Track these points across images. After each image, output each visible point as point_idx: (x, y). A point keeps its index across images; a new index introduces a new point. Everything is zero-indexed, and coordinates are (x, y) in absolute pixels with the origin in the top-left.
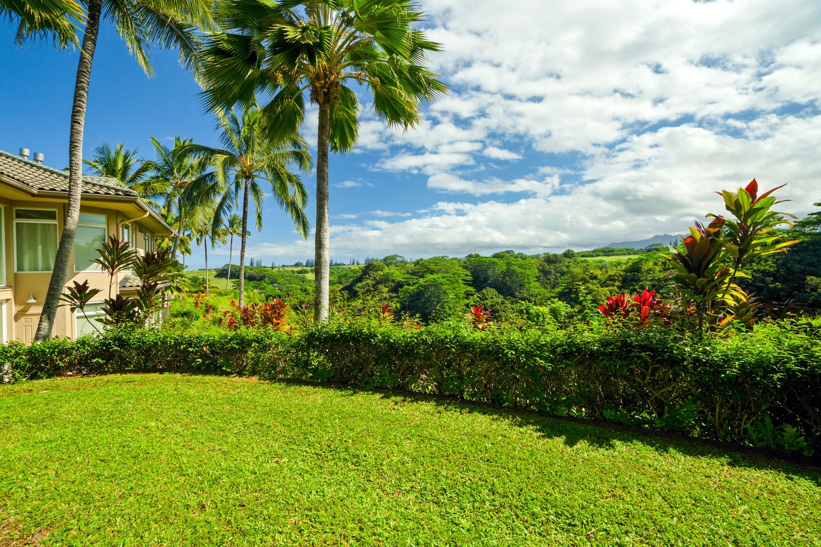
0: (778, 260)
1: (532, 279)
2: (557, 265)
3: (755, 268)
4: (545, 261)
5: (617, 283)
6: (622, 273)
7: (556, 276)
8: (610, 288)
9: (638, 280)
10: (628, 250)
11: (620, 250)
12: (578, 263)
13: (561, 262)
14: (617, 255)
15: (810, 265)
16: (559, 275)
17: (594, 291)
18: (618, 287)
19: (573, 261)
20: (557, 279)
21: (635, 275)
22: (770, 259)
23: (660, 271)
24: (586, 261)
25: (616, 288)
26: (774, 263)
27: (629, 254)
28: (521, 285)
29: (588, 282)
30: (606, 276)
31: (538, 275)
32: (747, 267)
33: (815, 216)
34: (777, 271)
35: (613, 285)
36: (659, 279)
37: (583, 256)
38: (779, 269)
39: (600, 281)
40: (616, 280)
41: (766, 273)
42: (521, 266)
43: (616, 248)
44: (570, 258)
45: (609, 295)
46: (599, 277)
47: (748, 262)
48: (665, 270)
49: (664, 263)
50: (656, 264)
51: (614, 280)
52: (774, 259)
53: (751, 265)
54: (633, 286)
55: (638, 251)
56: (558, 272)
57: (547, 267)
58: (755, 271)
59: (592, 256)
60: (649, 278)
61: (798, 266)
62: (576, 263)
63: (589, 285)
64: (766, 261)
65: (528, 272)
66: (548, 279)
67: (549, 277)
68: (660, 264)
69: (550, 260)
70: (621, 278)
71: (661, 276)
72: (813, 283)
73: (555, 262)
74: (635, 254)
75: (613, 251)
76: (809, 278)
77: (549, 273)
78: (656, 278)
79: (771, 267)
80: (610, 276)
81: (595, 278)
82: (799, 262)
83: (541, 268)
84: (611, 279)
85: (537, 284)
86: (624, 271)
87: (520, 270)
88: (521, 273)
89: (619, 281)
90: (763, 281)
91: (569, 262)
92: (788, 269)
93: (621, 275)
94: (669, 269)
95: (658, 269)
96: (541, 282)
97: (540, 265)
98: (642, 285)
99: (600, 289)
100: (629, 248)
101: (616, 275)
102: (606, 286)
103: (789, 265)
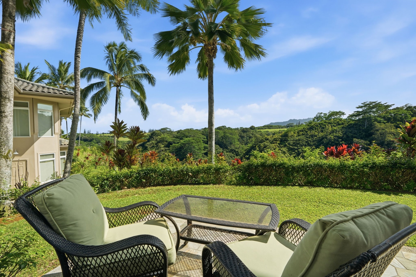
0: (343, 131)
1: (236, 140)
2: (247, 133)
3: (335, 135)
4: (242, 131)
5: (278, 142)
7: (247, 139)
8: (275, 144)
9: (287, 141)
10: (278, 126)
11: (275, 126)
12: (257, 132)
13: (249, 132)
14: (274, 128)
15: (354, 134)
16: (248, 138)
17: (268, 146)
18: (278, 144)
19: (255, 131)
20: (247, 140)
21: (286, 138)
23: (297, 136)
24: (260, 131)
26: (342, 133)
27: (279, 128)
28: (231, 143)
29: (264, 142)
30: (273, 139)
31: (239, 138)
32: (332, 135)
33: (356, 113)
34: (343, 136)
35: (276, 143)
36: (296, 140)
37: (259, 129)
38: (343, 135)
39: (270, 141)
40: (277, 140)
41: (339, 137)
42: (231, 134)
43: (274, 125)
44: (253, 130)
45: (275, 147)
46: (270, 139)
47: (332, 132)
48: (299, 136)
49: (298, 132)
50: (294, 133)
51: (277, 141)
52: (341, 131)
53: (333, 134)
54: (285, 143)
55: (283, 126)
56: (248, 137)
57: (243, 134)
58: (334, 136)
59: (263, 129)
60: (292, 140)
61: (350, 134)
62: (256, 132)
63: (265, 143)
64: (339, 132)
65: (234, 137)
66: (243, 140)
67: (243, 139)
68: (296, 133)
69: (244, 130)
70: (280, 140)
71: (297, 139)
72: (356, 141)
73: (246, 132)
74: (282, 128)
75: (272, 127)
76: (354, 139)
77: (244, 137)
78: (295, 140)
79: (341, 134)
80: (275, 138)
81: (268, 139)
82: (351, 132)
83: (240, 134)
84: (275, 140)
85: (238, 143)
86: (281, 136)
87: (230, 136)
88: (231, 137)
90: (338, 141)
91: (253, 132)
92: (347, 135)
93: (279, 138)
94: (300, 135)
95: (295, 135)
96: (240, 142)
97: (239, 133)
98: (289, 143)
99: (271, 145)
100: (279, 125)
101: (277, 138)
102: (274, 143)
103: (347, 134)
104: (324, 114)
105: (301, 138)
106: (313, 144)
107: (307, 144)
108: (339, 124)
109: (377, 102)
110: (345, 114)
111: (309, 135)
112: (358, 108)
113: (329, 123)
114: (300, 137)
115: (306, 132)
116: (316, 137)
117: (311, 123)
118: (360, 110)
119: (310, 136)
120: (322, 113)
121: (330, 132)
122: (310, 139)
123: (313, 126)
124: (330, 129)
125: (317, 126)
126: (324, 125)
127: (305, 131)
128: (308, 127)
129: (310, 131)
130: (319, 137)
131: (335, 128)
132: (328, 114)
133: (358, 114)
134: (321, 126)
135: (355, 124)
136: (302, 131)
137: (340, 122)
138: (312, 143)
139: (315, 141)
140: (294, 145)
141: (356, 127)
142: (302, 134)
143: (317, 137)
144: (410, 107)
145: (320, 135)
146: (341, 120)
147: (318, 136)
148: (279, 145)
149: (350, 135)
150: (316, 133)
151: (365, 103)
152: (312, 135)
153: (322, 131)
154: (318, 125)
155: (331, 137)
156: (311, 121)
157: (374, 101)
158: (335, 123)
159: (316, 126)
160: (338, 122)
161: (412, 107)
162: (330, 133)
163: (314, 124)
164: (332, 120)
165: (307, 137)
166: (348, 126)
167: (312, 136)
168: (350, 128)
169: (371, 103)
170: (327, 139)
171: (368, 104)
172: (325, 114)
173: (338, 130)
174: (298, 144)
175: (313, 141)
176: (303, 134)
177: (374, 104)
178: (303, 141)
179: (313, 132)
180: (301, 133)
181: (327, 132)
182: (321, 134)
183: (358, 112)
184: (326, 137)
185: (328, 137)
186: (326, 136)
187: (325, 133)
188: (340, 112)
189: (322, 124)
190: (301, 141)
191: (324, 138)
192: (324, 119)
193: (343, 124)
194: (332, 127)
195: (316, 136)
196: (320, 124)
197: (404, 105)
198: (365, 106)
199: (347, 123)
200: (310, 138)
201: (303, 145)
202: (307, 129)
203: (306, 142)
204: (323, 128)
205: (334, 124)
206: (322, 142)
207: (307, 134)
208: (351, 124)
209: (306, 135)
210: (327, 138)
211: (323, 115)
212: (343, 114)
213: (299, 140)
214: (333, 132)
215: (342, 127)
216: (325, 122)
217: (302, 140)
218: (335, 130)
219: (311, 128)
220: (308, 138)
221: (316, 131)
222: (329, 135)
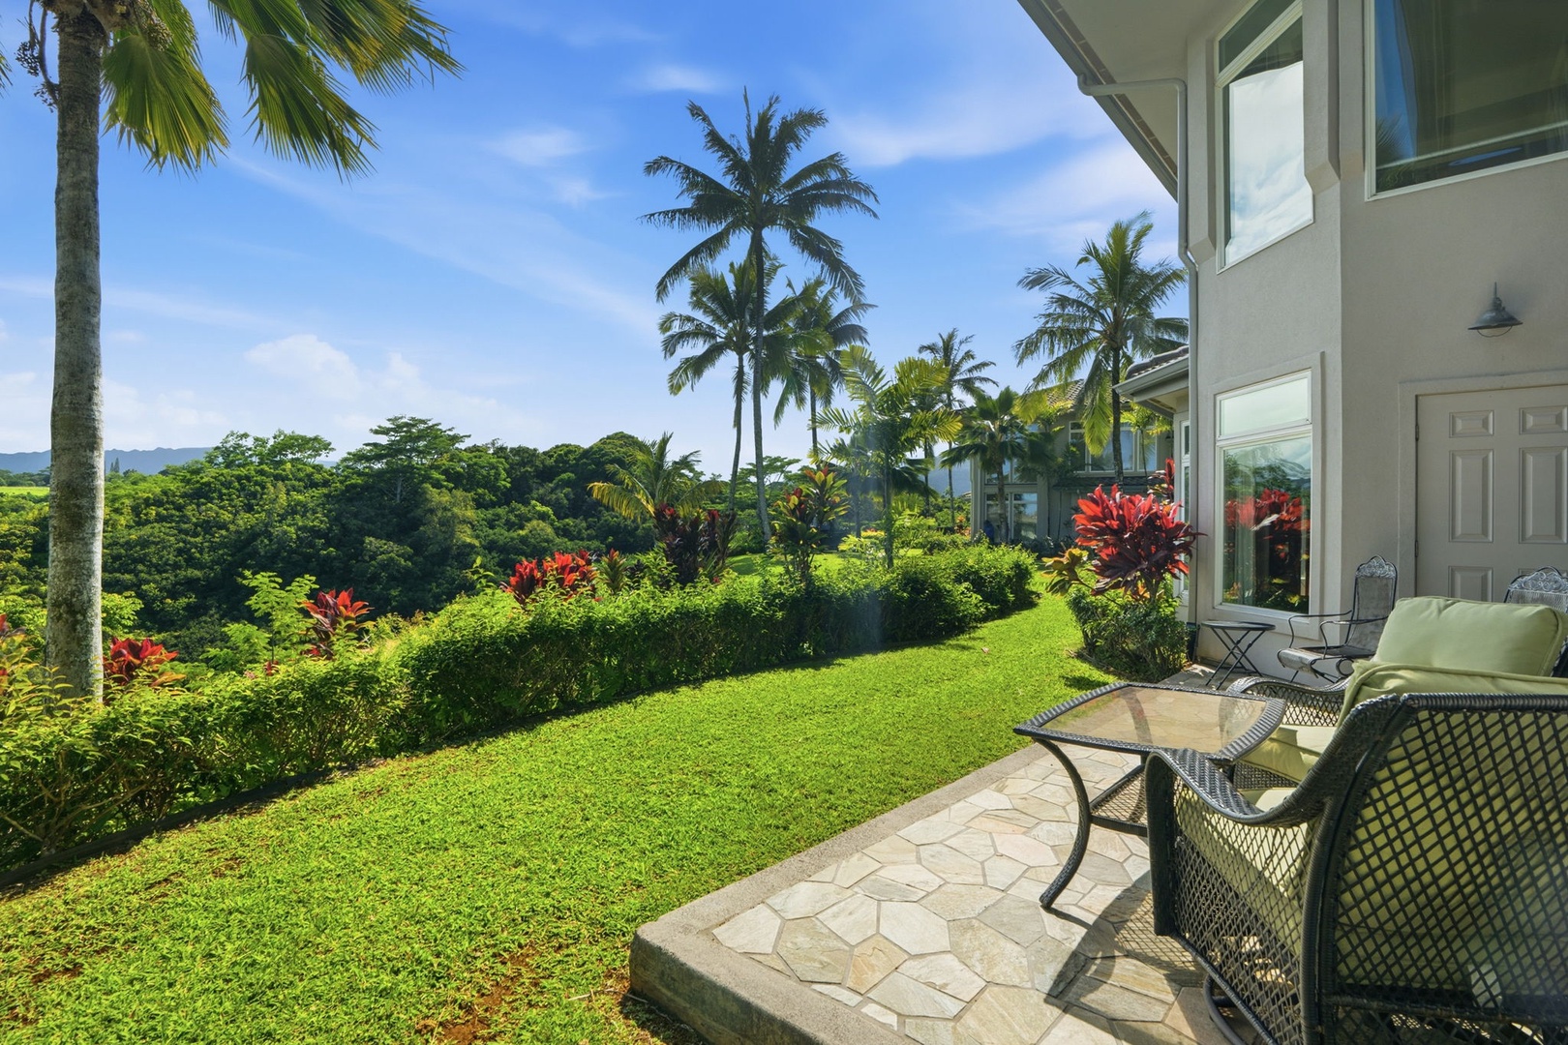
0: (330, 511)
3: (300, 524)
5: (20, 554)
6: (32, 529)
15: (367, 520)
18: (21, 561)
22: (319, 509)
23: (129, 527)
25: (16, 564)
26: (325, 515)
32: (288, 522)
33: (368, 448)
34: (330, 529)
36: (127, 543)
38: (331, 526)
41: (315, 532)
47: (289, 514)
48: (140, 524)
49: (136, 510)
50: (117, 510)
51: (13, 547)
52: (324, 509)
53: (294, 519)
58: (299, 529)
61: (355, 522)
64: (314, 512)
68: (127, 511)
70: (29, 542)
71: (133, 537)
72: (373, 548)
76: (368, 540)
78: (122, 540)
79: (322, 522)
82: (356, 515)
86: (34, 524)
89: (26, 547)
90: (311, 545)
92: (343, 525)
93: (27, 534)
94: (147, 522)
95: (123, 522)
101: (13, 534)
103: (344, 521)
104: (256, 439)
105: (151, 535)
106: (212, 561)
107: (186, 560)
108: (314, 485)
109: (430, 423)
110: (333, 449)
111: (194, 520)
112: (376, 432)
113: (278, 477)
114: (147, 530)
115: (179, 508)
116: (224, 532)
117: (197, 472)
118: (383, 440)
119: (196, 525)
120: (245, 436)
121: (282, 512)
122: (199, 539)
123: (208, 484)
124: (283, 499)
125: (228, 485)
126: (256, 483)
127: (173, 503)
128: (188, 489)
129: (198, 505)
130: (237, 532)
131: (301, 497)
132: (271, 442)
133: (378, 453)
134: (243, 488)
135: (366, 488)
136: (158, 503)
137: (317, 477)
138: (206, 556)
139: (222, 545)
140: (117, 565)
141: (371, 499)
142: (158, 514)
143: (228, 530)
144: (502, 449)
145: (241, 522)
146: (319, 468)
147: (232, 527)
148: (23, 570)
149: (354, 524)
150: (226, 516)
151: (396, 419)
152: (208, 522)
153: (249, 509)
154: (231, 483)
155: (285, 533)
156: (197, 462)
157: (423, 418)
158: (300, 480)
159: (222, 484)
160: (309, 476)
161: (506, 448)
162: (283, 518)
163: (215, 478)
164: (289, 465)
165: (181, 531)
166: (343, 493)
167: (208, 526)
168: (350, 500)
169: (416, 422)
170: (271, 541)
171: (406, 425)
172: (260, 442)
173: (311, 505)
174: (141, 560)
175: (213, 548)
176: (160, 519)
177: (422, 426)
178: (164, 548)
179: (211, 510)
180: (153, 512)
181: (269, 513)
182: (245, 520)
183: (375, 445)
184: (267, 531)
185: (276, 531)
186: (266, 525)
187: (263, 514)
188: (316, 439)
189: (248, 478)
190: (152, 549)
191: (259, 535)
192: (254, 459)
193: (326, 483)
194: (288, 494)
195: (223, 526)
196: (239, 478)
197: (490, 441)
198: (398, 429)
199: (341, 482)
200: (196, 535)
201: (166, 564)
202: (181, 497)
203: (180, 552)
204: (254, 495)
205: (296, 483)
206: (249, 549)
207: (184, 519)
208: (354, 486)
209: (178, 522)
210: (269, 535)
211: (249, 443)
212: (327, 447)
213: (144, 543)
214: (292, 510)
215: (325, 495)
216: (262, 473)
217: (157, 544)
218: (299, 503)
219: (202, 493)
220: (187, 534)
221: (221, 508)
222: (280, 522)
